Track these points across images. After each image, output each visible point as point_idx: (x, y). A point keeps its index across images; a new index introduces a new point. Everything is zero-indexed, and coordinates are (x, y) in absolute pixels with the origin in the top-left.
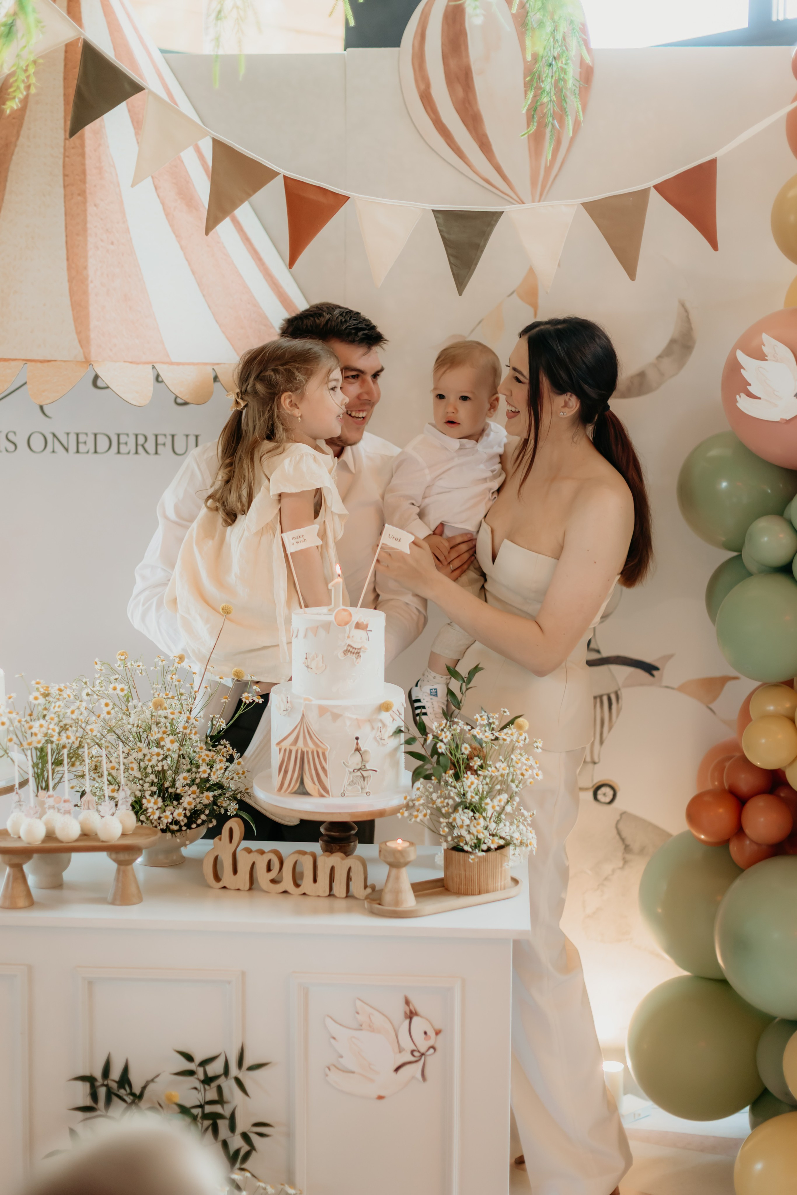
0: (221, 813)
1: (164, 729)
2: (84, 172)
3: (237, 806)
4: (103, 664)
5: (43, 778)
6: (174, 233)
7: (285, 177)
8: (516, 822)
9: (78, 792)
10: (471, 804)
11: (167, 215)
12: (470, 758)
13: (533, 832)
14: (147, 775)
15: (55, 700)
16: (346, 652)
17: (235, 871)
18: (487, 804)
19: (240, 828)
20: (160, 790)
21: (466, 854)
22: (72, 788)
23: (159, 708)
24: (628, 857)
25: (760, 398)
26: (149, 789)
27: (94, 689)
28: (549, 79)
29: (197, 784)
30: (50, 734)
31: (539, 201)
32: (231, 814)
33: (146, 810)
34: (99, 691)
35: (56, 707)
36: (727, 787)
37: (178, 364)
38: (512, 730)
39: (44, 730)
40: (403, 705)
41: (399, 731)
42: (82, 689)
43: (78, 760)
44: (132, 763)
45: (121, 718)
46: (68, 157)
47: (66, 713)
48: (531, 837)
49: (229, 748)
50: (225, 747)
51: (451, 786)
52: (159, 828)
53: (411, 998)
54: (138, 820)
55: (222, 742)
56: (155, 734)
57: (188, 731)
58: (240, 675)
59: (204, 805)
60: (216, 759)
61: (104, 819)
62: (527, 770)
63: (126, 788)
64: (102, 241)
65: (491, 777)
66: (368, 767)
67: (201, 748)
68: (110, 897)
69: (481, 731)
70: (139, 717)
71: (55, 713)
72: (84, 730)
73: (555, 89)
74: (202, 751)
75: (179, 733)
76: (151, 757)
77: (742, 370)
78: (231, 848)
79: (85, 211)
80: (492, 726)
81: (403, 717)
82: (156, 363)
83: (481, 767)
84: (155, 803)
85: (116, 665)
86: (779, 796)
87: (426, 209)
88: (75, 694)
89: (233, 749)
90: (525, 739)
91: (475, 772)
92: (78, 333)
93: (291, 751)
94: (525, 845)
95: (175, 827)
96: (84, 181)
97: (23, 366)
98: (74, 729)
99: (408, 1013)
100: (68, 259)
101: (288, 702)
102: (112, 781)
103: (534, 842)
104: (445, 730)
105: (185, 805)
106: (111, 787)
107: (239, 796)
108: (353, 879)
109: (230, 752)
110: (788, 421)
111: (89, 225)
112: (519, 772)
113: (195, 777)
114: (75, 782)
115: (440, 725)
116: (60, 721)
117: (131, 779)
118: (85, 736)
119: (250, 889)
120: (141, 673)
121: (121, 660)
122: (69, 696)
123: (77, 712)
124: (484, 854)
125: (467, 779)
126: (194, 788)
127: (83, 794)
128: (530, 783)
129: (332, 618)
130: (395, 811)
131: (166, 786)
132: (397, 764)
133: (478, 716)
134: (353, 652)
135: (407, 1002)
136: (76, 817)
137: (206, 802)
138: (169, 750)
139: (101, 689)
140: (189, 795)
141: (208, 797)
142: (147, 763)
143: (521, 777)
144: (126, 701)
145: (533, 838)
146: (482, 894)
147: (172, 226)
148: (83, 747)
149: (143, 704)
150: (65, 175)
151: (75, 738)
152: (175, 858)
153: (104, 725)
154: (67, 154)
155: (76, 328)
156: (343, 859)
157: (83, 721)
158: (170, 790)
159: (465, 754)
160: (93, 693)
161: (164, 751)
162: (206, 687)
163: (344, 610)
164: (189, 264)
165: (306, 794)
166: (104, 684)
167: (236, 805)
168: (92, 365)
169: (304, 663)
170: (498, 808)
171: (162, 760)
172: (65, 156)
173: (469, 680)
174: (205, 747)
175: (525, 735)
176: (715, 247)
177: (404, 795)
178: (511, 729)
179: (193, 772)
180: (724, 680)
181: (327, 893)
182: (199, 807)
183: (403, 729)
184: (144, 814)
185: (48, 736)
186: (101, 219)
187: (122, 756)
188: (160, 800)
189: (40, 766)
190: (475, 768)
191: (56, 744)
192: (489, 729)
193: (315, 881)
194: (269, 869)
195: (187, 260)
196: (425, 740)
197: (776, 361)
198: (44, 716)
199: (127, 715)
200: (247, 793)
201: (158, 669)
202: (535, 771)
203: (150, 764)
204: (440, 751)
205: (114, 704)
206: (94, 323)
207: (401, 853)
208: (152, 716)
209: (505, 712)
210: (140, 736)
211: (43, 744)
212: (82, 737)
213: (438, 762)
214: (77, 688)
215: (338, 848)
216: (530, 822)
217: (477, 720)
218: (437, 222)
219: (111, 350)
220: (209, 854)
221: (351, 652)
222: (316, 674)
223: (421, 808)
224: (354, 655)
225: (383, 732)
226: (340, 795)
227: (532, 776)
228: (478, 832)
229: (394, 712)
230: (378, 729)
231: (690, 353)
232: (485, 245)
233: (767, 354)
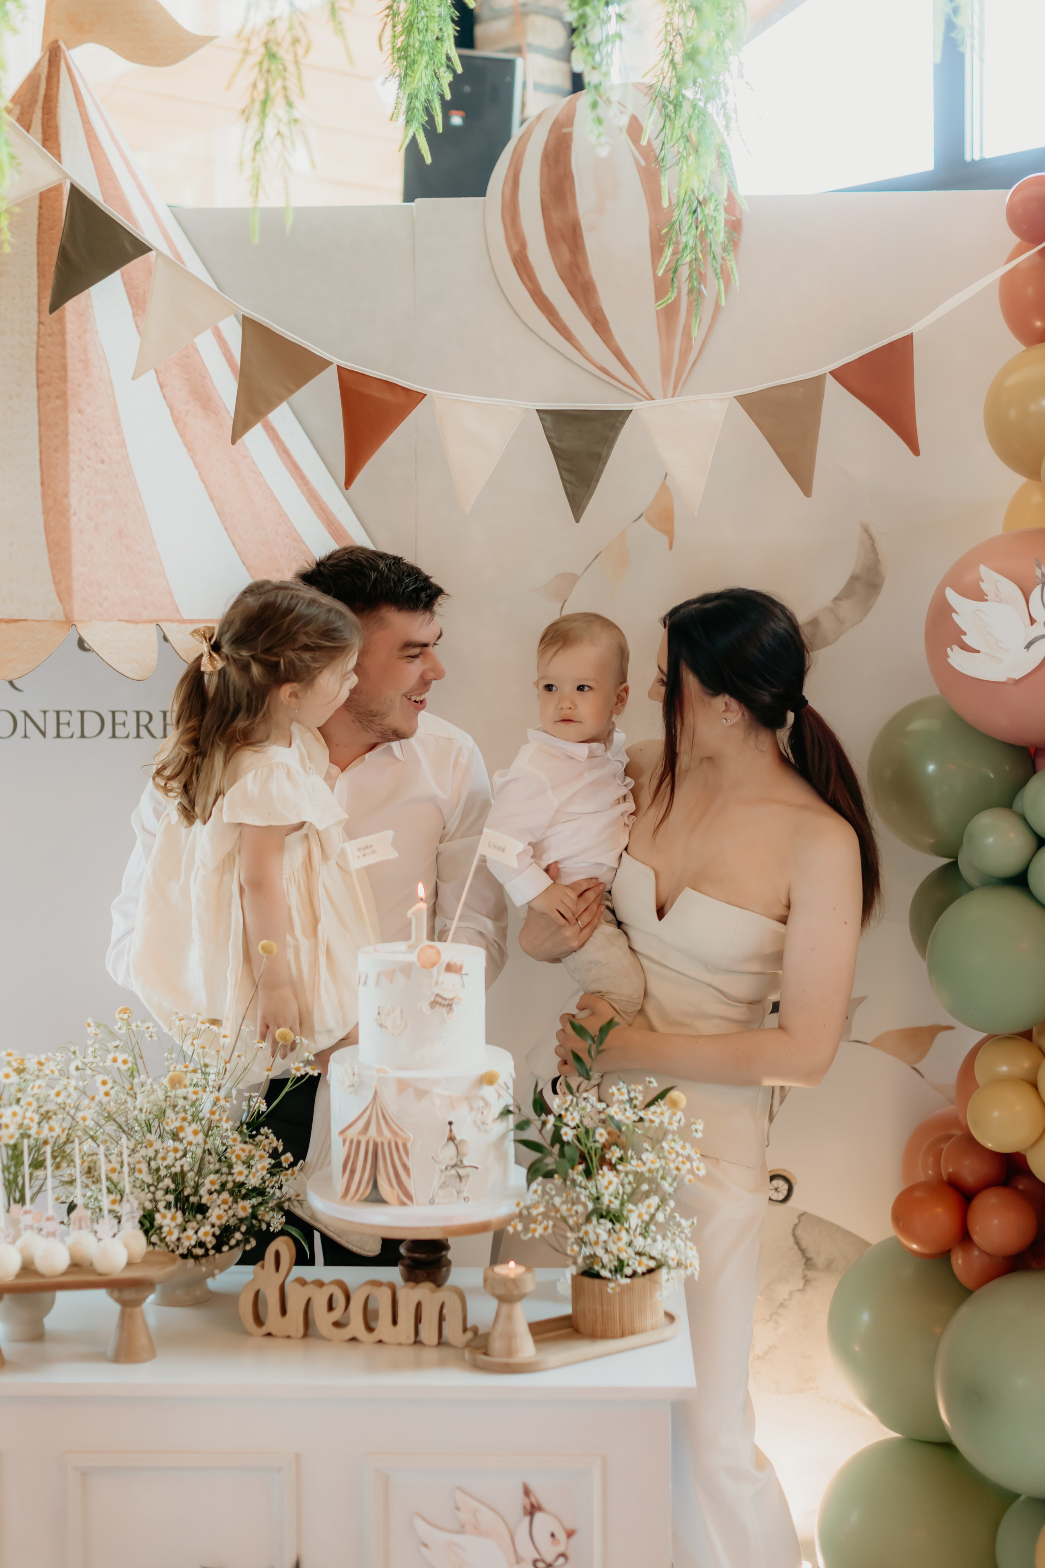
0: (262, 1230)
1: (182, 1115)
2: (64, 367)
3: (284, 1219)
4: (98, 1026)
5: (17, 1185)
6: (186, 446)
7: (338, 367)
8: (669, 1234)
9: (63, 1203)
10: (608, 1212)
11: (176, 422)
12: (605, 1147)
13: (695, 1248)
14: (160, 1179)
15: (33, 1078)
16: (433, 1004)
17: (284, 1312)
18: (630, 1211)
19: (290, 1250)
20: (177, 1200)
21: (603, 1282)
22: (57, 1199)
23: (177, 1086)
24: (810, 1274)
25: (978, 652)
26: (163, 1198)
27: (86, 1060)
28: (692, 231)
29: (228, 1190)
30: (26, 1126)
31: (673, 396)
32: (274, 1230)
33: (161, 1228)
34: (92, 1063)
35: (37, 1087)
36: (945, 1178)
37: (192, 622)
38: (661, 1107)
39: (18, 1119)
40: (512, 1076)
41: (507, 1112)
42: (69, 1061)
43: (64, 1160)
44: (139, 1162)
45: (123, 1101)
46: (43, 347)
47: (49, 1095)
48: (692, 1256)
49: (272, 1140)
50: (267, 1137)
51: (581, 1187)
52: (177, 1253)
53: (533, 1486)
54: (150, 1243)
55: (262, 1130)
56: (172, 1122)
57: (216, 1117)
58: (287, 1038)
59: (238, 1219)
60: (255, 1155)
61: (102, 1243)
62: (683, 1163)
63: (131, 1198)
64: (89, 458)
65: (636, 1174)
66: (466, 1163)
67: (235, 1140)
68: (110, 1350)
69: (620, 1109)
70: (149, 1099)
71: (33, 1096)
72: (73, 1118)
73: (701, 244)
74: (236, 1143)
75: (202, 1119)
76: (167, 1153)
77: (954, 615)
78: (278, 1278)
79: (65, 419)
80: (635, 1102)
81: (511, 1091)
82: (161, 621)
83: (621, 1159)
84: (173, 1218)
85: (116, 1027)
86: (1017, 1189)
87: (528, 409)
88: (59, 1068)
89: (278, 1140)
90: (680, 1120)
91: (613, 1167)
92: (57, 583)
93: (359, 1143)
94: (683, 1267)
95: (199, 1251)
96: (64, 379)
98: (60, 1116)
99: (528, 1507)
100: (42, 484)
101: (354, 1075)
102: (112, 1187)
103: (696, 1263)
104: (571, 1109)
105: (213, 1219)
106: (112, 1197)
107: (286, 1205)
108: (447, 1318)
109: (275, 1144)
110: (1017, 682)
111: (71, 438)
112: (672, 1166)
113: (226, 1180)
114: (62, 1192)
115: (563, 1103)
116: (40, 1107)
117: (138, 1185)
118: (75, 1126)
119: (305, 1335)
120: (151, 1036)
121: (122, 1019)
122: (52, 1072)
123: (64, 1094)
124: (628, 1280)
125: (603, 1176)
126: (225, 1195)
127: (72, 1208)
128: (690, 1181)
129: (412, 957)
130: (506, 1222)
131: (186, 1193)
132: (504, 1156)
133: (614, 1089)
134: (443, 1004)
135: (527, 1492)
136: (63, 1241)
137: (242, 1214)
138: (190, 1143)
139: (95, 1060)
140: (219, 1206)
141: (244, 1208)
142: (160, 1162)
143: (675, 1172)
144: (130, 1077)
145: (693, 1256)
146: (625, 1336)
147: (182, 436)
148: (73, 1142)
149: (154, 1080)
150: (39, 372)
151: (61, 1129)
152: (198, 1293)
153: (100, 1111)
154: (41, 343)
155: (54, 576)
156: (433, 1291)
157: (72, 1105)
158: (192, 1199)
159: (598, 1142)
160: (84, 1067)
161: (184, 1145)
162: (239, 1056)
163: (431, 947)
164: (206, 487)
165: (381, 1201)
166: (98, 1053)
167: (282, 1217)
168: (75, 626)
169: (376, 1020)
170: (646, 1217)
171: (181, 1158)
172: (39, 346)
173: (601, 1041)
174: (239, 1138)
175: (680, 1114)
176: (916, 450)
177: (516, 1200)
178: (659, 1106)
179: (224, 1174)
180: (934, 1031)
181: (412, 1339)
182: (232, 1222)
183: (511, 1108)
184: (157, 1234)
185: (24, 1128)
186: (88, 430)
187: (126, 1152)
188: (179, 1214)
189: (12, 1169)
190: (613, 1161)
191: (34, 1139)
192: (631, 1107)
193: (395, 1322)
194: (331, 1308)
195: (203, 482)
196: (544, 1123)
197: (999, 602)
198: (18, 1101)
199: (132, 1096)
200: (298, 1201)
202: (695, 1164)
203: (165, 1163)
204: (565, 1138)
205: (115, 1082)
206: (78, 569)
207: (515, 1282)
208: (167, 1097)
209: (650, 1082)
210: (150, 1125)
211: (17, 1139)
212: (70, 1129)
213: (562, 1154)
214: (63, 1059)
215: (425, 1275)
216: (689, 1235)
217: (613, 1094)
218: (543, 426)
219: (101, 605)
220: (246, 1286)
221: (440, 1004)
222: (393, 1035)
223: (540, 1218)
224: (445, 1008)
225: (485, 1113)
226: (428, 1202)
227: (691, 1171)
228: (619, 1250)
229: (499, 1085)
230: (478, 1109)
231: (878, 593)
232: (608, 455)
233: (987, 593)
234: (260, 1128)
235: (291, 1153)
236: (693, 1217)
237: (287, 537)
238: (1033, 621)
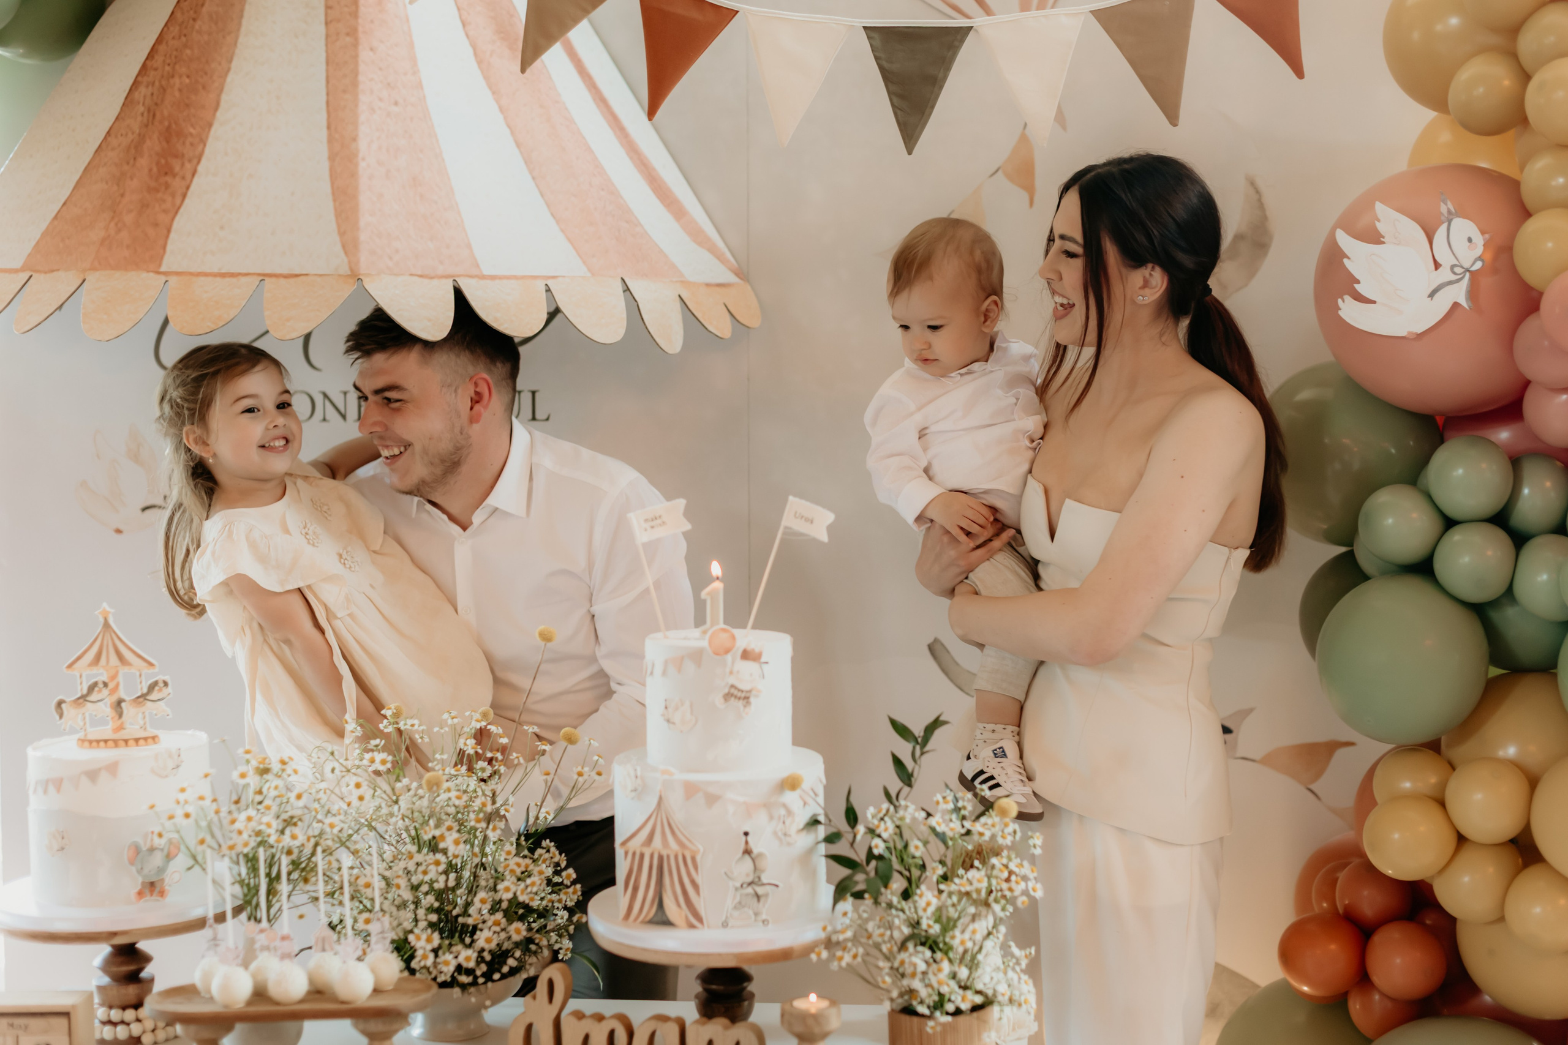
1: (445, 822)
5: (253, 900)
6: (490, 88)
8: (1002, 966)
10: (927, 938)
11: (480, 62)
13: (1030, 982)
14: (421, 897)
15: (274, 778)
16: (728, 696)
18: (953, 938)
20: (441, 921)
21: (922, 1020)
25: (1374, 302)
26: (423, 918)
29: (503, 910)
30: (263, 833)
32: (563, 958)
33: (415, 951)
35: (275, 789)
36: (1341, 911)
37: (493, 278)
38: (993, 819)
39: (255, 825)
40: (821, 781)
41: (815, 822)
42: (326, 762)
44: (398, 877)
45: (380, 807)
47: (292, 798)
48: (1027, 991)
49: (554, 854)
50: (548, 851)
51: (897, 909)
52: (436, 980)
54: (406, 968)
58: (572, 738)
59: (511, 943)
60: (533, 870)
61: (345, 965)
62: (1017, 883)
63: (385, 918)
64: (381, 100)
65: (961, 894)
66: (764, 880)
67: (508, 853)
69: (944, 821)
71: (273, 800)
72: (323, 825)
74: (510, 856)
76: (428, 867)
77: (1345, 261)
78: (552, 1011)
79: (356, 57)
80: (963, 812)
81: (820, 799)
82: (459, 276)
83: (944, 877)
84: (429, 941)
86: (1423, 924)
87: (853, 26)
88: (310, 770)
89: (560, 854)
90: (1015, 832)
92: (342, 234)
93: (642, 856)
94: (1016, 1004)
95: (465, 979)
96: (355, 15)
97: (258, 283)
98: (306, 824)
100: (329, 127)
101: (637, 777)
103: (1032, 999)
104: (886, 818)
105: (481, 943)
109: (556, 859)
110: (1420, 336)
111: (361, 78)
112: (1004, 886)
113: (500, 899)
114: (306, 909)
115: (880, 811)
116: (282, 812)
117: (394, 902)
118: (324, 834)
122: (298, 772)
123: (308, 797)
124: (949, 1018)
125: (921, 896)
126: (499, 916)
128: (1025, 904)
129: (704, 643)
130: (810, 949)
131: (454, 913)
132: (812, 874)
133: (939, 797)
134: (739, 696)
136: (302, 967)
137: (516, 938)
138: (455, 856)
140: (490, 928)
141: (518, 931)
142: (421, 876)
143: (1007, 893)
145: (1029, 992)
147: (486, 78)
148: (320, 853)
151: (305, 837)
152: (472, 1027)
153: (357, 817)
155: (339, 226)
156: (726, 1028)
157: (322, 811)
158: (461, 920)
159: (917, 856)
160: (339, 768)
161: (446, 858)
163: (724, 631)
164: (512, 133)
165: (667, 923)
168: (362, 280)
169: (663, 715)
170: (972, 945)
171: (445, 873)
173: (925, 741)
174: (514, 852)
176: (1299, 72)
177: (822, 924)
178: (991, 816)
179: (496, 893)
180: (1332, 747)
182: (506, 946)
183: (822, 818)
185: (261, 835)
186: (380, 69)
187: (384, 865)
188: (438, 935)
189: (249, 882)
190: (934, 879)
191: (273, 848)
192: (957, 818)
195: (509, 127)
196: (855, 836)
197: (1398, 244)
198: (257, 804)
199: (391, 802)
201: (445, 731)
202: (1031, 884)
203: (427, 879)
204: (878, 852)
205: (370, 784)
206: (365, 219)
207: (817, 1018)
211: (252, 847)
213: (876, 871)
215: (722, 1010)
216: (1025, 968)
217: (936, 803)
218: (871, 45)
219: (391, 258)
220: (516, 1020)
221: (736, 697)
222: (682, 732)
223: (849, 945)
224: (741, 701)
225: (787, 823)
226: (720, 924)
227: (1025, 893)
228: (940, 983)
229: (804, 791)
230: (779, 818)
231: (1265, 254)
232: (945, 78)
233: (1383, 234)
234: (541, 842)
235: (574, 869)
236: (1030, 947)
237: (603, 190)
238: (1437, 265)
